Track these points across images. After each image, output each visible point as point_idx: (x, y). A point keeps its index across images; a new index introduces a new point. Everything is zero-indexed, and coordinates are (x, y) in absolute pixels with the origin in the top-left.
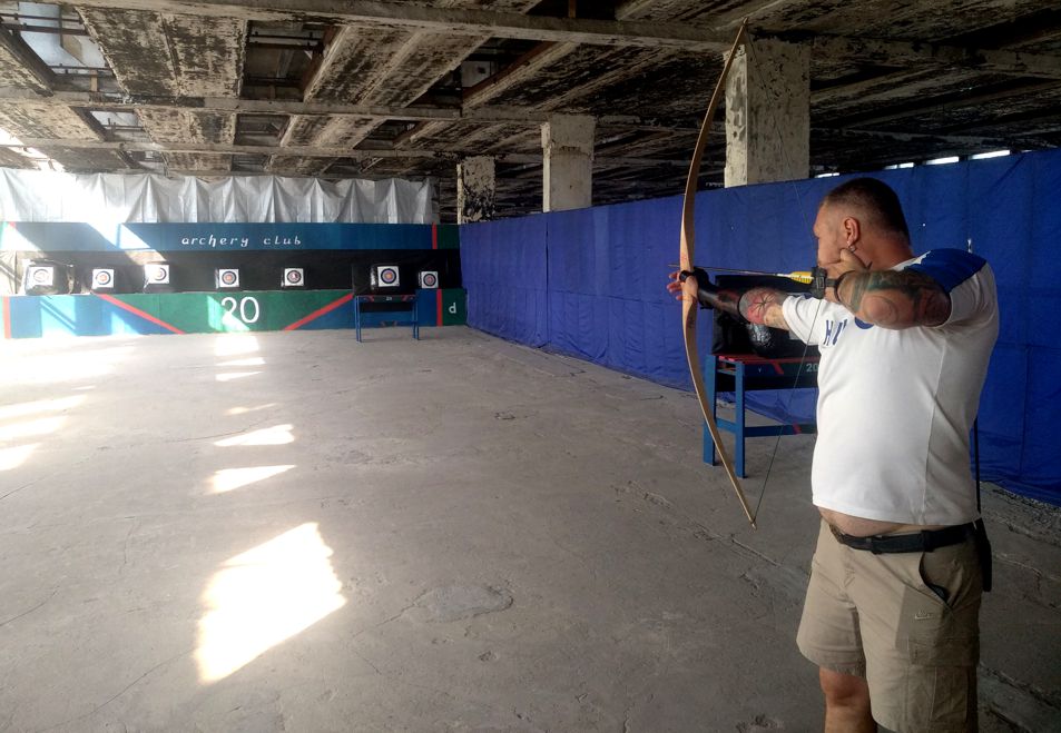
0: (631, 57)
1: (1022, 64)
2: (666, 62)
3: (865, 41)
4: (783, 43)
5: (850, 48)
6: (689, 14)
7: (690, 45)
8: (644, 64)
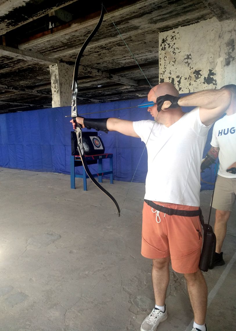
0: (16, 64)
1: (120, 79)
2: (27, 67)
3: (87, 68)
4: (67, 65)
5: (83, 69)
6: (43, 51)
7: (41, 62)
8: (19, 67)
